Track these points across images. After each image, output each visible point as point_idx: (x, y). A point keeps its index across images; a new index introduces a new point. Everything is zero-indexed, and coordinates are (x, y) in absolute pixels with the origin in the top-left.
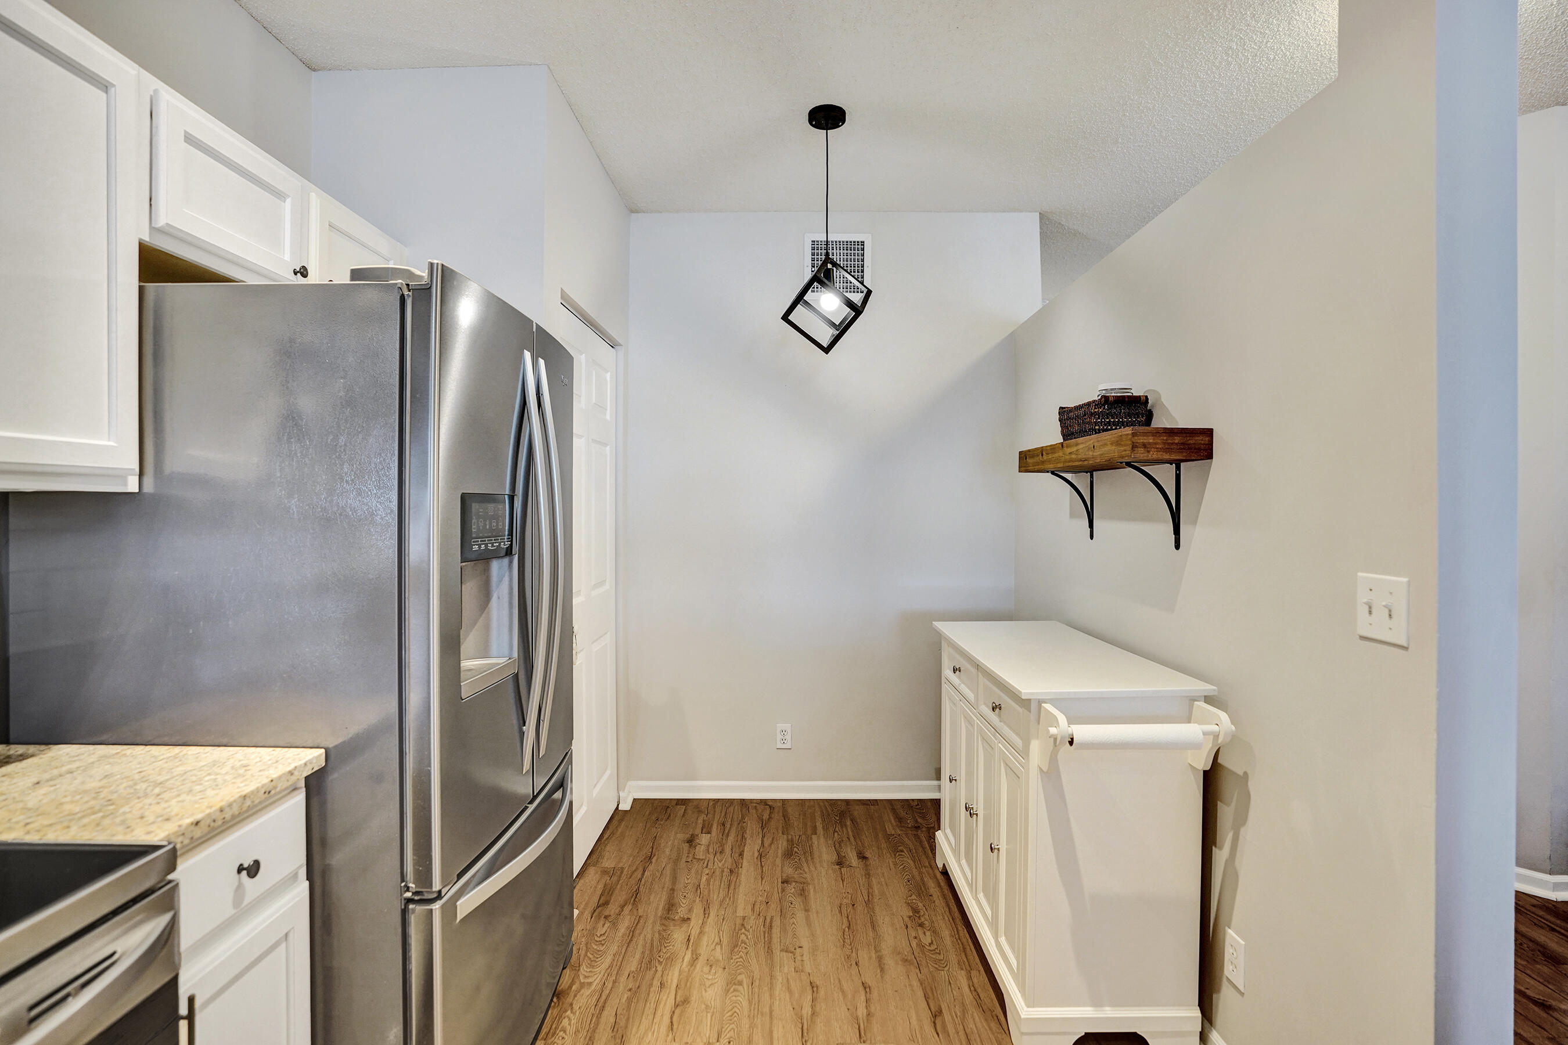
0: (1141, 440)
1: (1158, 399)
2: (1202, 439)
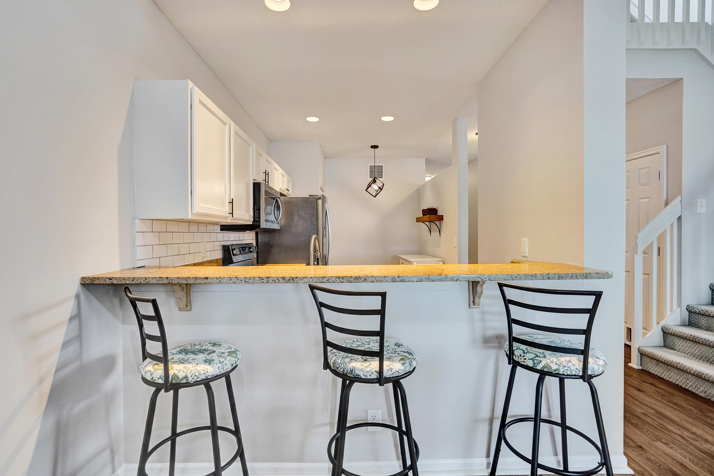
1: (439, 209)
2: (442, 217)
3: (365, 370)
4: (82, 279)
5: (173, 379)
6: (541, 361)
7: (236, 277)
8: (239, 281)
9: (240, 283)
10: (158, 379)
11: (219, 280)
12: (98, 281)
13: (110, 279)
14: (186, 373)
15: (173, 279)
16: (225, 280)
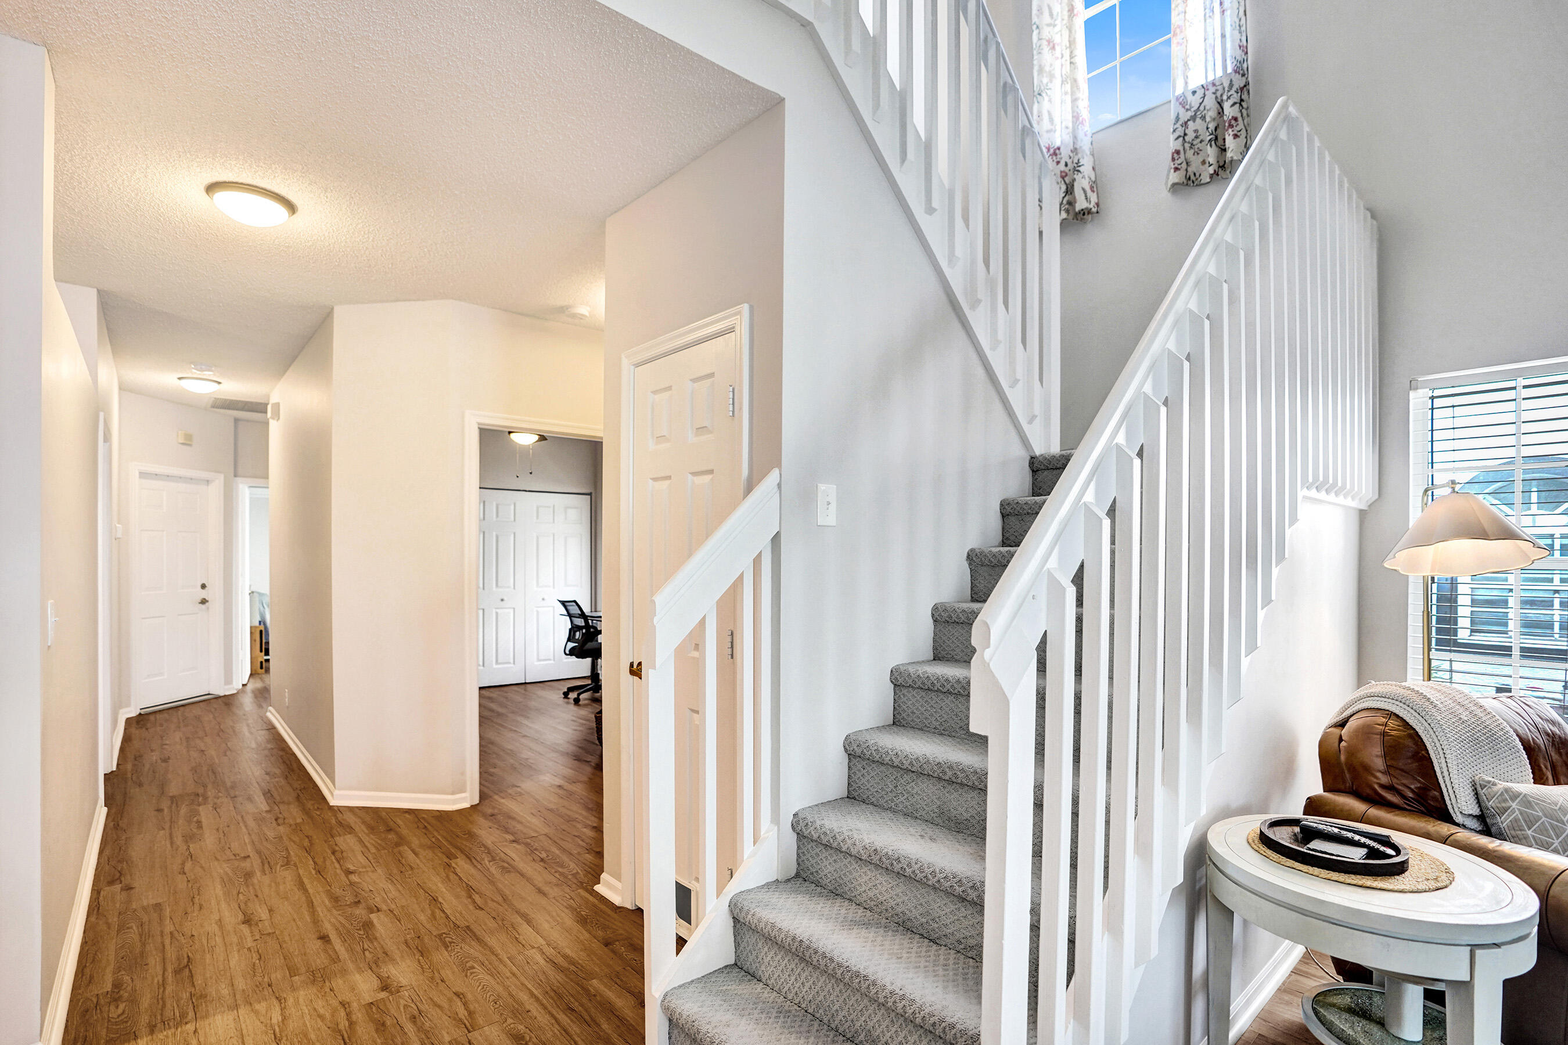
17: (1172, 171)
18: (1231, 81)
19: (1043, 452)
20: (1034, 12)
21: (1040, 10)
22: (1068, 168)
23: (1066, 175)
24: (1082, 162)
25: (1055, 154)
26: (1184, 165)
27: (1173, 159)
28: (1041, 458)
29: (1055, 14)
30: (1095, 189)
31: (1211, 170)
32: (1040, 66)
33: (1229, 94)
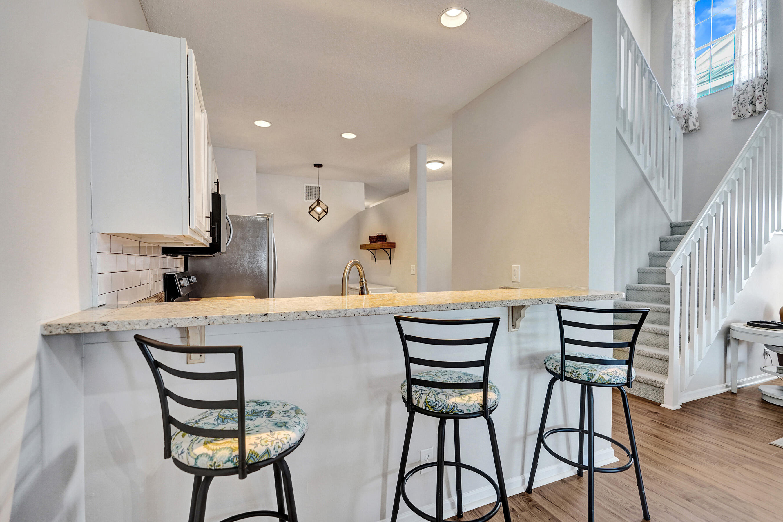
0: (383, 244)
1: (388, 236)
2: (394, 244)
3: (469, 404)
4: (46, 328)
5: (250, 458)
6: (595, 375)
7: (307, 312)
8: (310, 316)
9: (311, 319)
10: (225, 463)
11: (283, 317)
12: (80, 328)
13: (104, 325)
14: (267, 447)
15: (215, 318)
16: (292, 316)
17: (732, 115)
18: (759, 82)
19: (675, 221)
20: (673, 54)
21: (675, 53)
22: (686, 113)
23: (685, 116)
24: (692, 112)
25: (680, 107)
26: (738, 112)
27: (733, 110)
28: (674, 223)
29: (682, 53)
30: (698, 121)
31: (750, 114)
32: (675, 75)
33: (758, 87)
